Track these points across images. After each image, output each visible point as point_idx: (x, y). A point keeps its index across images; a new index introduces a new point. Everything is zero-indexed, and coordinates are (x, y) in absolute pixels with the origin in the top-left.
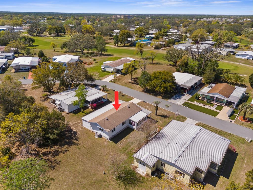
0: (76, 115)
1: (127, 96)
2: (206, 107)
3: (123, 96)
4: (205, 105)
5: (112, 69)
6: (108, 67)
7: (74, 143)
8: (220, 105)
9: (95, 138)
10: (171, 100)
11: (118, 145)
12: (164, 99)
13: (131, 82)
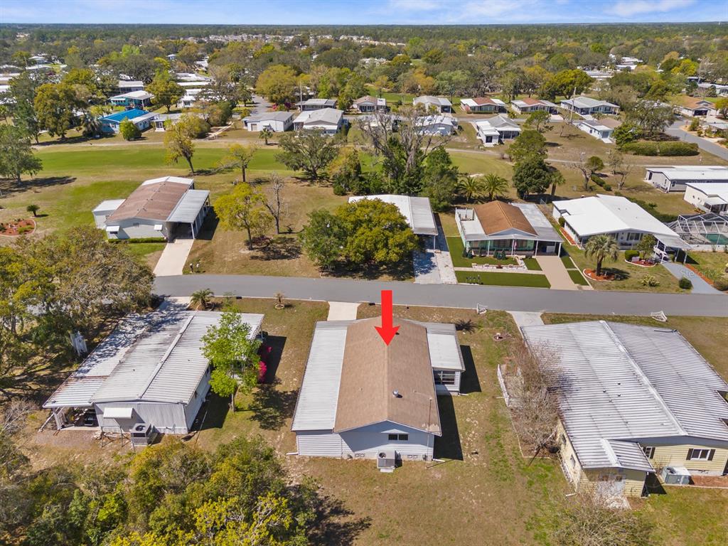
0: (224, 427)
1: (300, 303)
2: (506, 269)
3: (288, 306)
4: (501, 268)
5: (158, 227)
6: (136, 224)
7: (346, 525)
8: (526, 257)
9: (383, 473)
10: (421, 279)
11: (469, 460)
12: (403, 280)
13: (256, 258)
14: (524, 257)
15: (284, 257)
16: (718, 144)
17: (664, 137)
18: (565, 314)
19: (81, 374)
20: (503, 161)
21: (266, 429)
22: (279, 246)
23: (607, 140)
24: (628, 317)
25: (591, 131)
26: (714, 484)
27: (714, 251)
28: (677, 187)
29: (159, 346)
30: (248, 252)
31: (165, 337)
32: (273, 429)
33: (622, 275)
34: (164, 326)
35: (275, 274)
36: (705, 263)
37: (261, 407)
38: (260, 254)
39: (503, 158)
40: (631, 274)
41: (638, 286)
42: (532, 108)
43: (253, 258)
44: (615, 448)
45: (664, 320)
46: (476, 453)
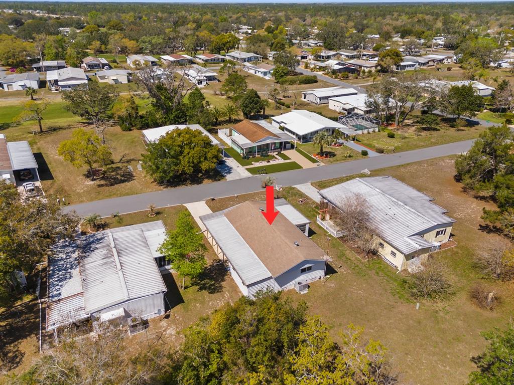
0: (186, 302)
1: (164, 209)
3: (158, 213)
5: (6, 176)
8: (279, 153)
9: (303, 294)
10: (229, 177)
11: (341, 272)
12: (219, 180)
13: (102, 185)
14: (277, 153)
15: (123, 181)
16: (323, 75)
17: (296, 74)
18: (322, 181)
19: (56, 298)
20: (217, 96)
21: (214, 293)
22: (112, 174)
23: (267, 78)
24: (352, 176)
25: (256, 73)
26: (448, 246)
27: (363, 134)
28: (323, 101)
29: (105, 261)
30: (92, 183)
31: (103, 253)
32: (218, 292)
33: (332, 155)
34: (93, 246)
35: (128, 194)
36: (364, 140)
37: (199, 282)
38: (103, 182)
39: (216, 94)
40: (336, 153)
41: (344, 158)
42: (211, 60)
43: (99, 186)
44: (412, 240)
45: (369, 174)
46: (341, 267)
